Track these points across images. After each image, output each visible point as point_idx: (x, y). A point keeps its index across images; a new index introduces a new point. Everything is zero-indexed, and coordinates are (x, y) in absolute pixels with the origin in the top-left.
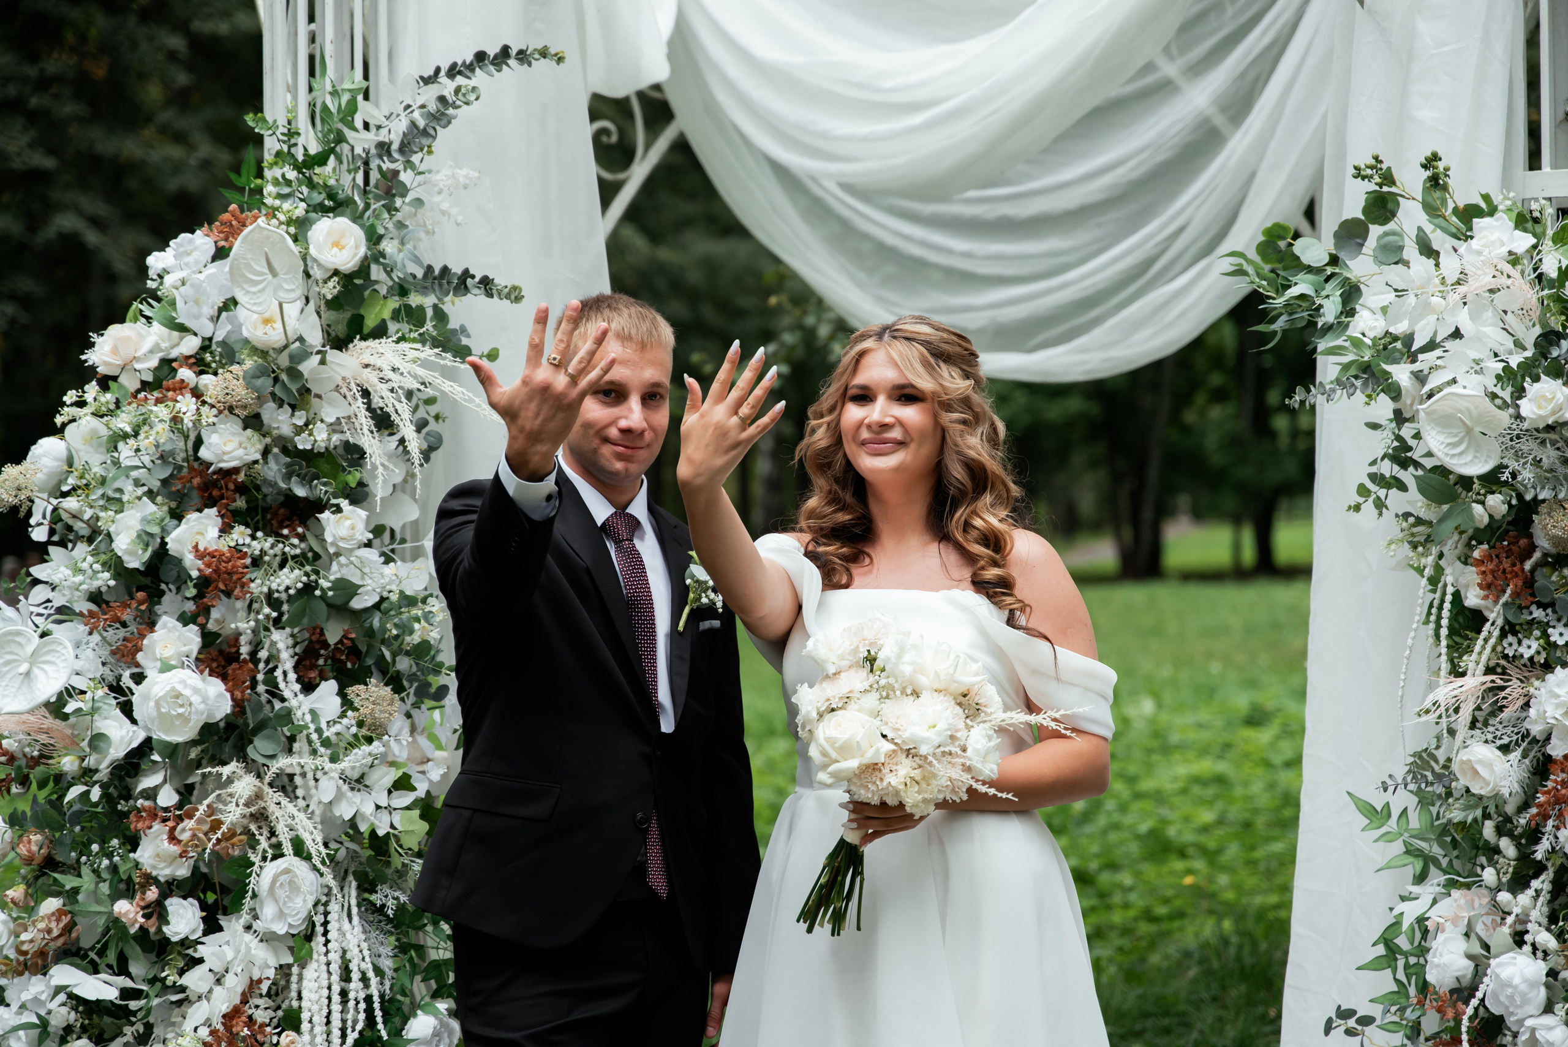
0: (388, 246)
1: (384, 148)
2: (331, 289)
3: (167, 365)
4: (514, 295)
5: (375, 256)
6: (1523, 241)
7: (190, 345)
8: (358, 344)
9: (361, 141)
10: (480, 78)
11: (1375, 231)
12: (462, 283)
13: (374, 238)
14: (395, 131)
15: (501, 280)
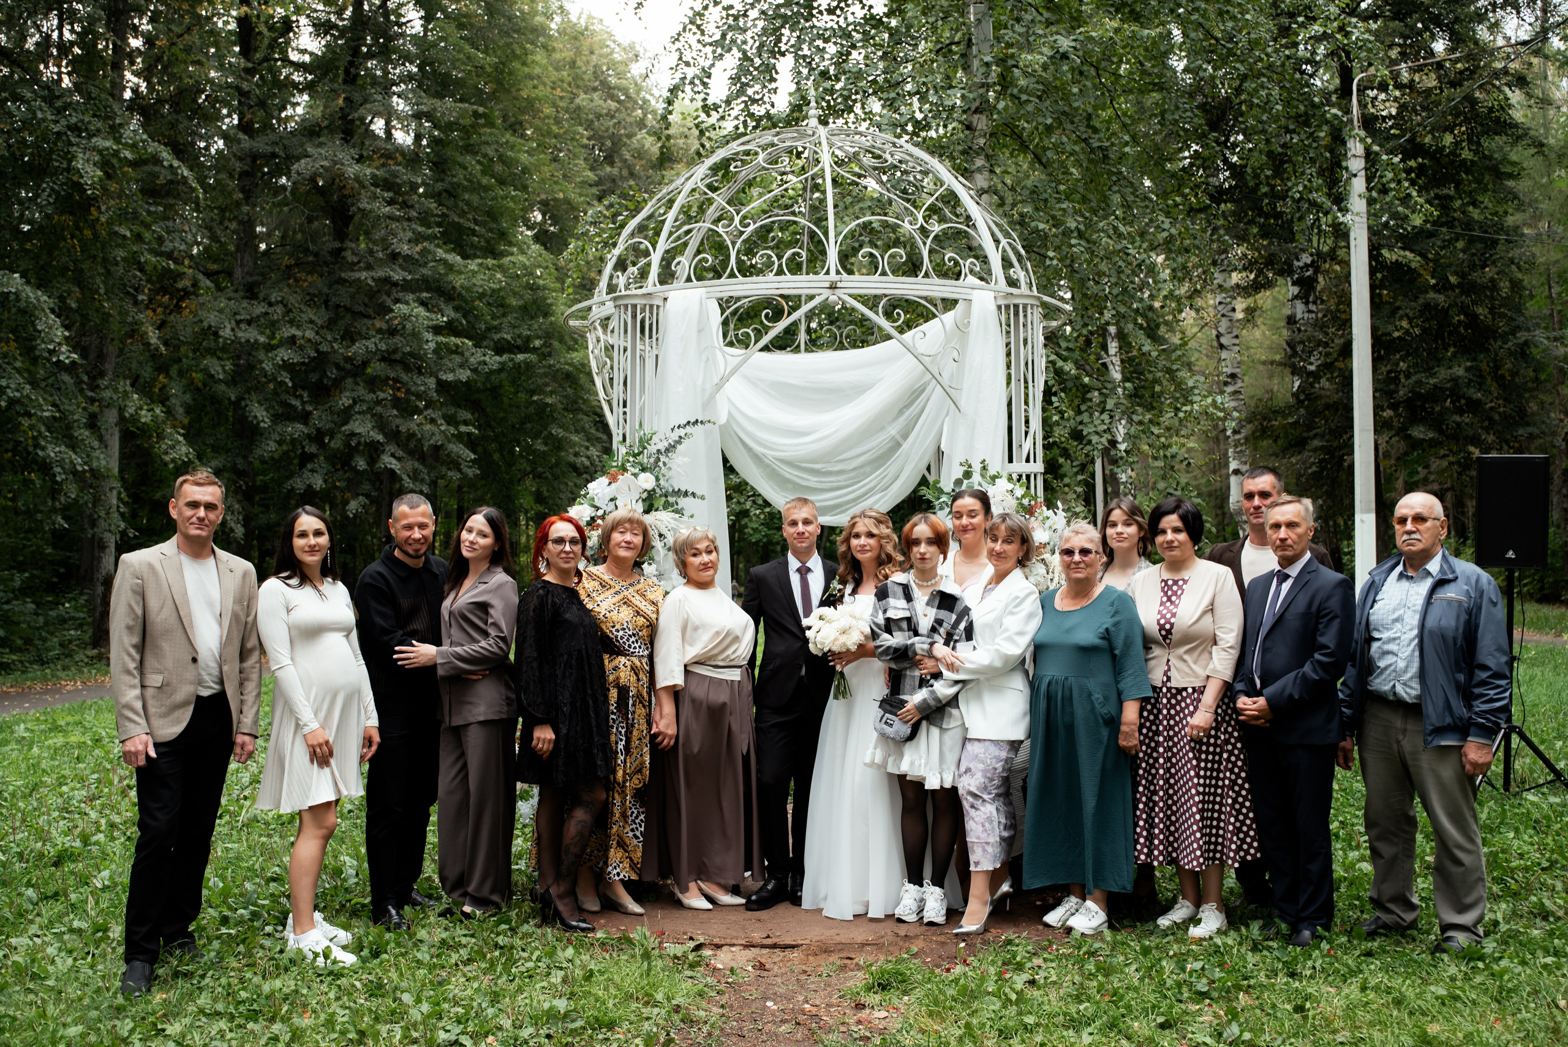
0: (662, 482)
1: (659, 451)
2: (645, 495)
3: (593, 519)
4: (703, 498)
5: (658, 486)
6: (1010, 486)
7: (600, 513)
8: (653, 513)
9: (652, 449)
10: (688, 429)
11: (965, 482)
12: (686, 494)
13: (657, 479)
14: (662, 446)
15: (699, 493)
